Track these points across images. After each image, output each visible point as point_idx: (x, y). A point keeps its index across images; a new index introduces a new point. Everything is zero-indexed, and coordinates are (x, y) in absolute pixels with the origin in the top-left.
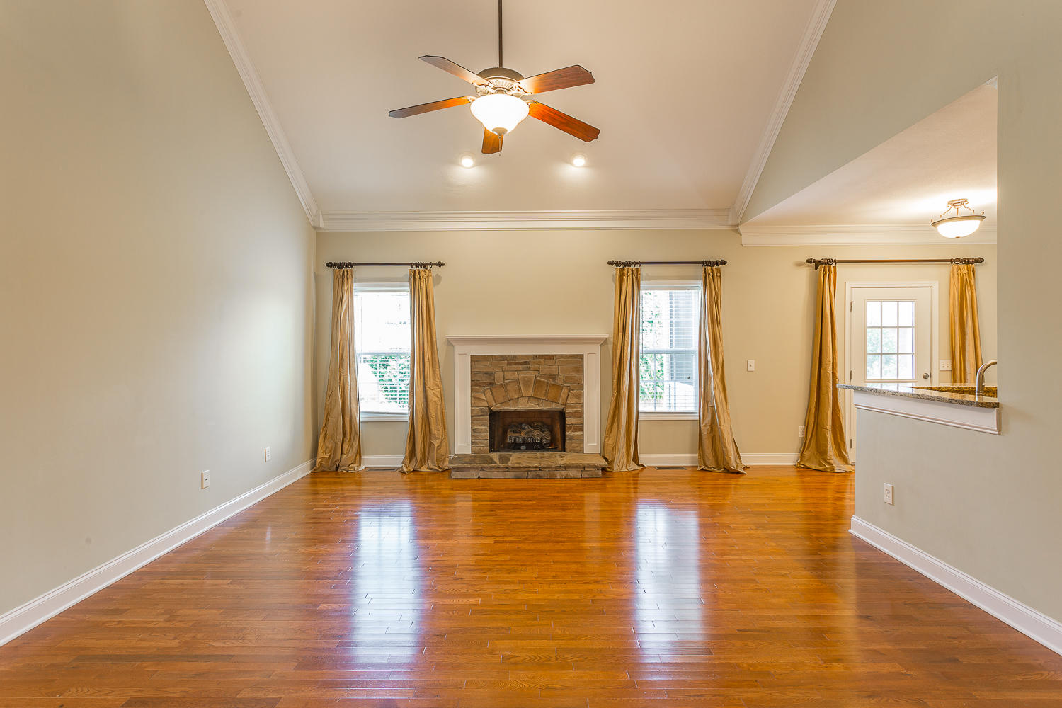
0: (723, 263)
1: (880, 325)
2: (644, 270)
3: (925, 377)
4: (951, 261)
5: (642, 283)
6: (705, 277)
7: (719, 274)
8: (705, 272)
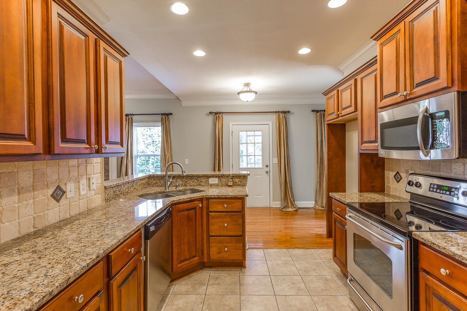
0: (171, 114)
1: (246, 142)
2: (134, 118)
3: (267, 166)
4: (276, 112)
5: (134, 124)
6: (162, 120)
7: (168, 120)
8: (162, 119)
